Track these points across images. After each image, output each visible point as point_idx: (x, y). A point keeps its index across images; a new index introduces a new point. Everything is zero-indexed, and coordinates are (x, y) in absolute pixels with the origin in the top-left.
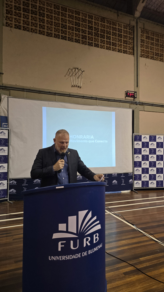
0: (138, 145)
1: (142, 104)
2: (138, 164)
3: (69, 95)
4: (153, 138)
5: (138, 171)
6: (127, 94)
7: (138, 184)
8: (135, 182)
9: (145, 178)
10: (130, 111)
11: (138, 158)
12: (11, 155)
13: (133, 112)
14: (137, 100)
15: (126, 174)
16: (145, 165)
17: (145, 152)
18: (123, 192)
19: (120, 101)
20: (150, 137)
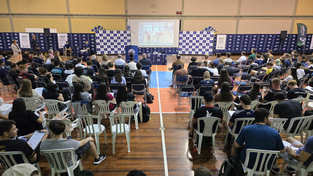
0: (181, 36)
1: (185, 16)
2: (181, 44)
3: (151, 16)
4: (188, 32)
5: (181, 47)
6: (177, 13)
7: (180, 52)
8: (179, 51)
9: (184, 50)
10: (179, 20)
11: (181, 41)
12: (131, 40)
13: (180, 20)
14: (182, 15)
15: (175, 48)
16: (184, 44)
17: (184, 38)
18: (173, 55)
19: (174, 16)
20: (187, 32)
